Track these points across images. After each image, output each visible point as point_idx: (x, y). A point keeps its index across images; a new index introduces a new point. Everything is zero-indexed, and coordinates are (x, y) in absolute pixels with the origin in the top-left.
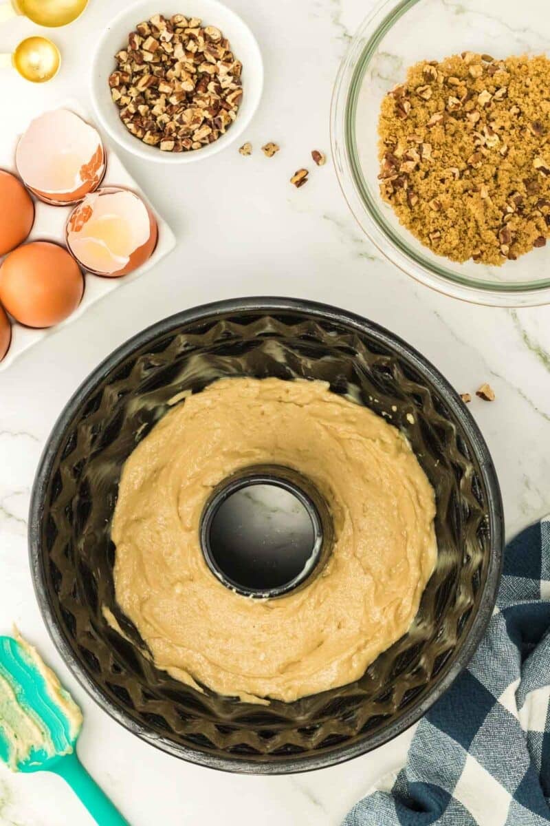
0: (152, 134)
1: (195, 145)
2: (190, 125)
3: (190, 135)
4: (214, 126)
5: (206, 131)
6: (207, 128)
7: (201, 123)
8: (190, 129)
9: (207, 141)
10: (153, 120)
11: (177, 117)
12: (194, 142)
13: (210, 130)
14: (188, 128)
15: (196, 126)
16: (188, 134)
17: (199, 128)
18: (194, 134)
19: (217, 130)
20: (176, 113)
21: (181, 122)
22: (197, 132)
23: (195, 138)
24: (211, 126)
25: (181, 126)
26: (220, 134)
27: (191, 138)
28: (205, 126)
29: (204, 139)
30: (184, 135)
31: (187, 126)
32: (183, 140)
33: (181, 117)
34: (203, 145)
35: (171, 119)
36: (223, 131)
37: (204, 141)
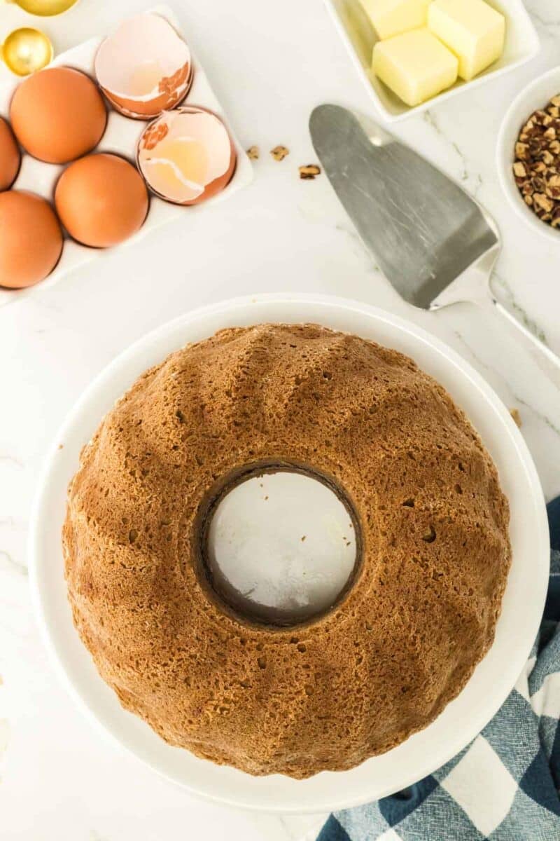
0: (527, 150)
1: (529, 198)
2: (549, 187)
3: (538, 189)
4: (553, 212)
5: (546, 205)
6: (550, 205)
7: (555, 198)
8: (545, 188)
9: (537, 210)
10: (542, 147)
11: (553, 170)
12: (532, 196)
13: (548, 209)
14: (544, 186)
15: (549, 193)
16: (539, 187)
17: (548, 198)
18: (541, 193)
19: (551, 216)
20: (557, 170)
21: (549, 176)
22: (544, 196)
23: (536, 196)
24: (553, 209)
25: (544, 178)
26: (548, 222)
27: (535, 192)
28: (552, 202)
29: (538, 206)
30: (536, 183)
31: (548, 185)
32: (531, 184)
33: (554, 175)
34: (532, 207)
35: (548, 166)
36: (554, 223)
37: (535, 206)
